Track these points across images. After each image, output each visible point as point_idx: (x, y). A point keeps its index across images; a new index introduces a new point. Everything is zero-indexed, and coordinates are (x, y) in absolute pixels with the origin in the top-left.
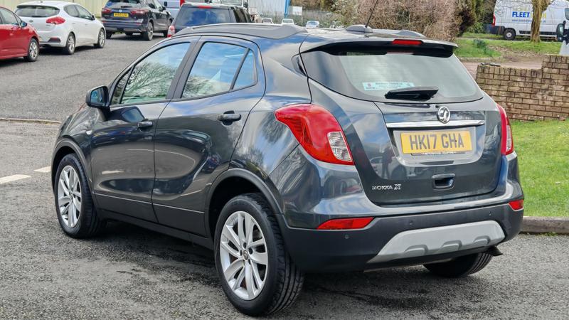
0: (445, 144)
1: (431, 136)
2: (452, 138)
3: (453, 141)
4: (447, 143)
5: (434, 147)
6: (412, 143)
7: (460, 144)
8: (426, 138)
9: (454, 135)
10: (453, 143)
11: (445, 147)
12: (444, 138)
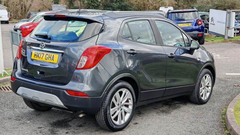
0: (46, 58)
1: (42, 54)
2: (50, 56)
3: (50, 57)
4: (47, 58)
5: (42, 58)
6: (35, 55)
7: (52, 59)
8: (40, 54)
9: (51, 55)
10: (50, 58)
11: (46, 59)
12: (47, 55)
